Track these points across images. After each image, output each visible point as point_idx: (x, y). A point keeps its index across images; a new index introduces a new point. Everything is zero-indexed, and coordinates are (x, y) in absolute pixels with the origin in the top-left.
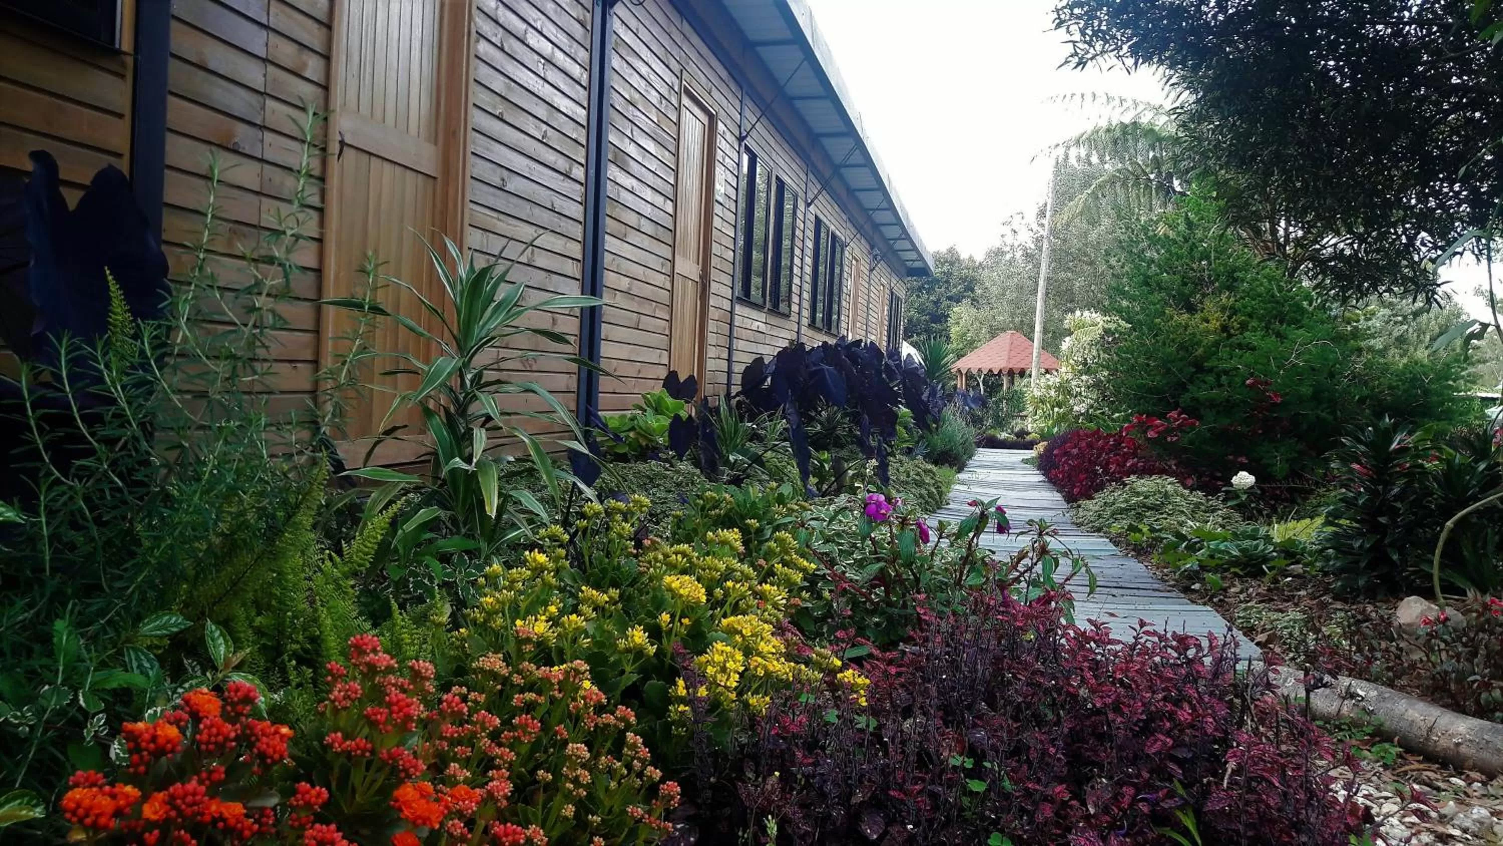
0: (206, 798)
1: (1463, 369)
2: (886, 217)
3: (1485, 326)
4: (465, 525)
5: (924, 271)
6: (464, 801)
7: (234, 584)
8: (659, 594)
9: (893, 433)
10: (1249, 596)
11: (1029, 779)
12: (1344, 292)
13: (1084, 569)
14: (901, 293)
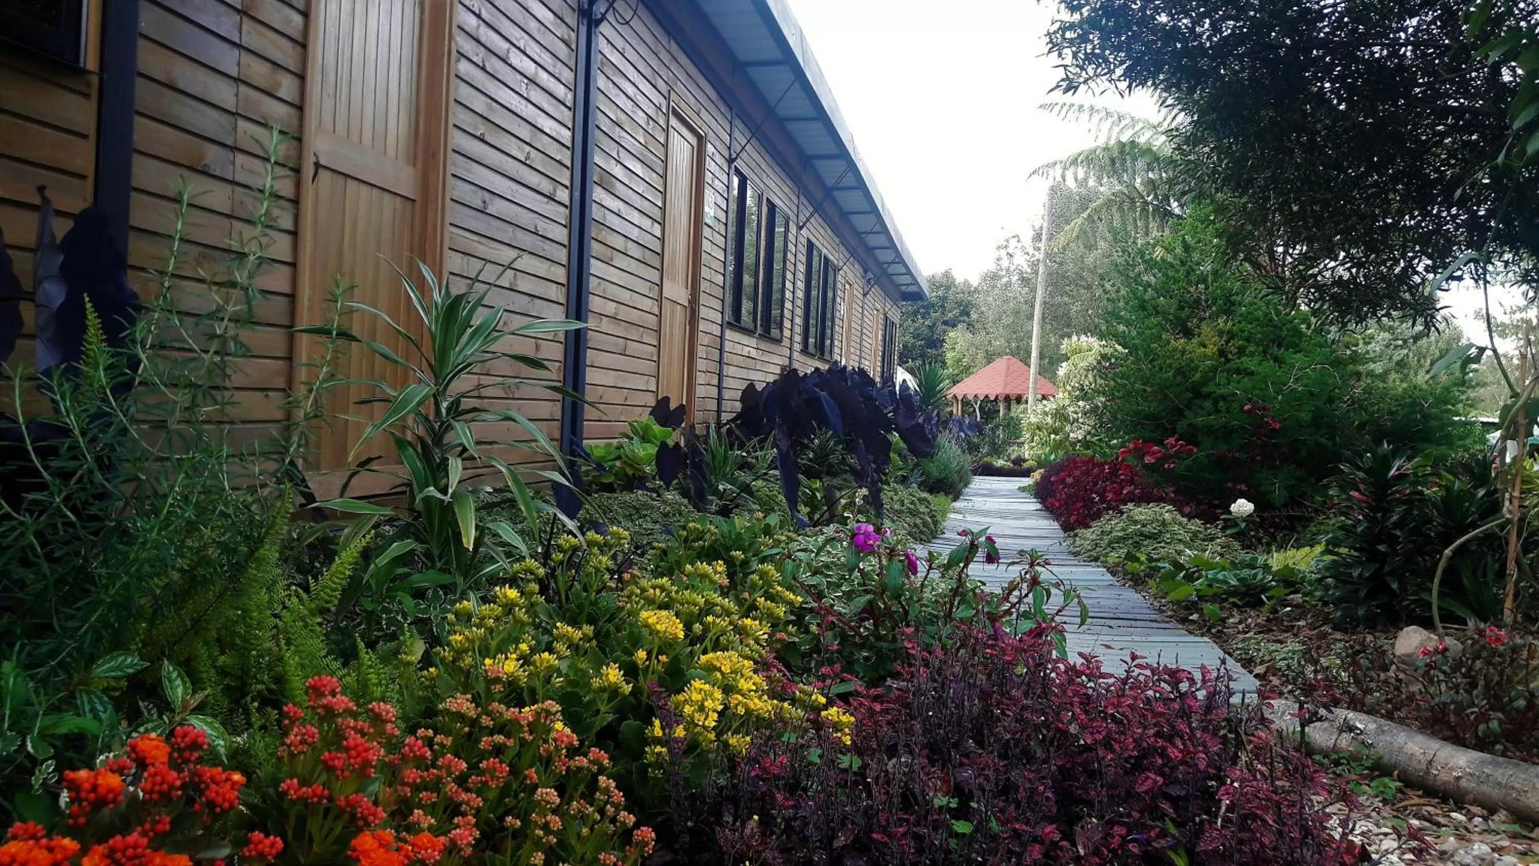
0: (148, 851)
1: (1463, 393)
2: (879, 240)
3: (1482, 350)
4: (440, 560)
5: (918, 296)
6: (426, 850)
7: (196, 622)
8: (636, 630)
9: (888, 460)
10: (1248, 626)
11: (1017, 820)
12: (1343, 318)
13: (1076, 600)
14: (895, 316)
